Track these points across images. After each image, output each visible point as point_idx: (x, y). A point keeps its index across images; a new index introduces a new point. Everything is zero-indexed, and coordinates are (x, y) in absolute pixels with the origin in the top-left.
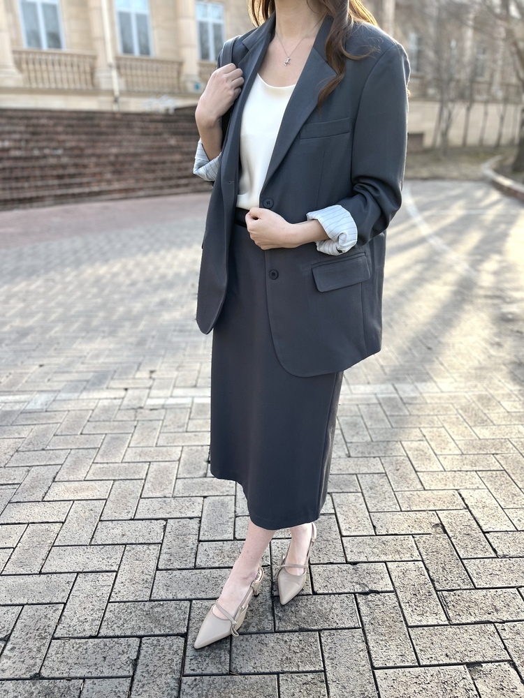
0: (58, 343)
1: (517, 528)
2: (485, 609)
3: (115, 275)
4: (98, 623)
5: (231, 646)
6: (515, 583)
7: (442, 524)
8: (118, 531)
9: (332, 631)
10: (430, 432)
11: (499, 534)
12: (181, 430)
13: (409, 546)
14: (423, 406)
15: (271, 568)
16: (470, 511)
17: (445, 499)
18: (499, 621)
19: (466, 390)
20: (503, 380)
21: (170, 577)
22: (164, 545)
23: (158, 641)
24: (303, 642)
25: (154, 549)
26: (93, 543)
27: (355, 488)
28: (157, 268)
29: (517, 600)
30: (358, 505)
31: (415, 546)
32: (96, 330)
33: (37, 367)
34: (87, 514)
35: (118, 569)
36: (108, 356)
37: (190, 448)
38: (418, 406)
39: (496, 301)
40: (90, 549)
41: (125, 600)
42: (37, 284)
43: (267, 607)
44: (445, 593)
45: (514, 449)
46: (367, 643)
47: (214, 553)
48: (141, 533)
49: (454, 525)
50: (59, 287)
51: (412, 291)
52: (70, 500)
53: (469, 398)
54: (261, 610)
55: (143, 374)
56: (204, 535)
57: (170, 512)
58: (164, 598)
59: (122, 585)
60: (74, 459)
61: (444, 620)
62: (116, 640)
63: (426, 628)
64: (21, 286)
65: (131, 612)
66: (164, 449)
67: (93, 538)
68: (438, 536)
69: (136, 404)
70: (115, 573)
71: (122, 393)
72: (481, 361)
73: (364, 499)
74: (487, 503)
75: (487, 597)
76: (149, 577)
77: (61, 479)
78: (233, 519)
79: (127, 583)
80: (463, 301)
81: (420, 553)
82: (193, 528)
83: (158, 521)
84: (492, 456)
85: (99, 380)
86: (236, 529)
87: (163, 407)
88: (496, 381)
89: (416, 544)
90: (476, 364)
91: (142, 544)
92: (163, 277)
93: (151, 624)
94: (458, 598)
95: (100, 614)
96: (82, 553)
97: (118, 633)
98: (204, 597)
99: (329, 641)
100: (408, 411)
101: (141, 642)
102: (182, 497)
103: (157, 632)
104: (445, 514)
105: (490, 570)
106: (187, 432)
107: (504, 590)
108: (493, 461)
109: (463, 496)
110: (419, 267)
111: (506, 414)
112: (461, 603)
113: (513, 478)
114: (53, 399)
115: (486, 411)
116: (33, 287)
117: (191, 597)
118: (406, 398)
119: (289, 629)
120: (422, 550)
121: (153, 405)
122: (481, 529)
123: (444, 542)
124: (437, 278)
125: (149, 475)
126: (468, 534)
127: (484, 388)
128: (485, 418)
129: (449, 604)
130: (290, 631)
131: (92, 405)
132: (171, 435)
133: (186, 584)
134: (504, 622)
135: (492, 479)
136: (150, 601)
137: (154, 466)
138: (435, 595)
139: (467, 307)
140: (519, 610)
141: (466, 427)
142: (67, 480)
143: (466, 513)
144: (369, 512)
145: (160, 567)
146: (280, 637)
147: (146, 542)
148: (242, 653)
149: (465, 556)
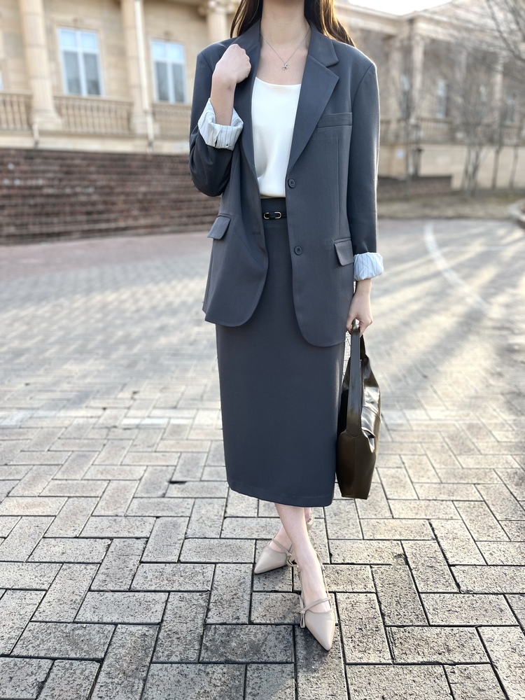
0: (50, 364)
1: (488, 562)
2: (436, 648)
3: (122, 302)
4: (14, 641)
5: (147, 674)
6: (475, 621)
7: (405, 555)
8: (59, 549)
9: (260, 665)
10: (411, 459)
11: (466, 568)
12: (149, 450)
13: (364, 576)
14: (407, 433)
15: (210, 594)
16: (438, 543)
17: (413, 529)
18: (449, 662)
19: (457, 418)
20: (498, 410)
21: (101, 598)
22: (103, 565)
23: (72, 664)
24: (226, 675)
25: (91, 569)
26: (29, 560)
27: (318, 514)
28: (165, 296)
29: (474, 640)
30: (318, 532)
31: (371, 577)
32: (90, 352)
33: (23, 385)
34: (32, 530)
35: (49, 588)
36: (95, 377)
37: (154, 468)
38: (402, 433)
39: (505, 332)
40: (25, 566)
41: (47, 620)
42: (45, 309)
43: (196, 635)
44: (394, 629)
45: (498, 479)
46: (296, 680)
47: (153, 575)
48: (82, 552)
49: (418, 556)
50: (65, 312)
51: (418, 321)
52: (18, 516)
53: (458, 426)
54: (189, 638)
55: (126, 394)
56: (147, 556)
57: (118, 531)
58: (89, 620)
59: (49, 604)
60: (34, 475)
61: (387, 658)
62: (27, 660)
63: (365, 666)
64: (29, 310)
65: (50, 633)
66: (128, 468)
67: (31, 554)
68: (399, 567)
69: (111, 423)
70: (44, 592)
71: (100, 412)
72: (479, 390)
73: (326, 526)
74: (459, 535)
75: (440, 636)
76: (79, 598)
77: (15, 495)
78: (182, 541)
79: (54, 603)
80: (469, 331)
81: (375, 585)
82: (138, 549)
83: (103, 540)
84: (473, 485)
85: (80, 399)
86: (182, 552)
87: (138, 427)
88: (491, 410)
89: (372, 575)
90: (472, 393)
91: (80, 563)
92: (169, 304)
93: (68, 647)
94: (407, 634)
95: (18, 633)
96: (16, 569)
97: (31, 653)
98: (131, 621)
99: (256, 675)
100: (391, 437)
101: (53, 664)
102: (134, 516)
103: (72, 655)
104: (410, 544)
105: (450, 607)
106: (155, 452)
107: (461, 629)
108: (473, 491)
109: (434, 526)
110: (429, 299)
111: (496, 444)
112: (410, 641)
113: (492, 509)
114: (29, 416)
115: (475, 440)
116: (40, 312)
117: (117, 621)
118: (392, 424)
119: (214, 660)
120: (377, 581)
121: (128, 425)
122: (447, 562)
123: (403, 574)
124: (446, 309)
125: (106, 493)
126: (432, 567)
127: (477, 417)
128: (473, 447)
129: (396, 642)
130: (214, 663)
131: (67, 423)
132: (138, 454)
133: (116, 607)
134: (455, 664)
135: (468, 509)
136: (74, 622)
137: (114, 484)
138: (383, 630)
139: (472, 338)
140: (474, 652)
141: (450, 456)
142: (21, 495)
143: (433, 544)
144: (328, 539)
145: (92, 588)
146: (203, 668)
147: (85, 562)
148: (157, 683)
149: (424, 590)
